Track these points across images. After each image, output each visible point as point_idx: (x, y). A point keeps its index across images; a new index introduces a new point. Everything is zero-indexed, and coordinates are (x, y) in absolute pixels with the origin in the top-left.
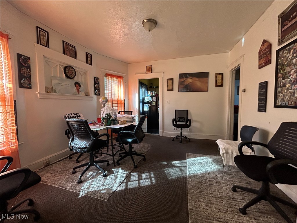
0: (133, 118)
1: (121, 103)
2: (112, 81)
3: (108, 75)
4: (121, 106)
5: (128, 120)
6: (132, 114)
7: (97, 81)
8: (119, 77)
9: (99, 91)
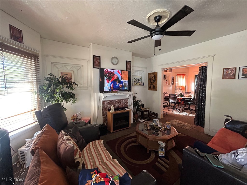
0: (191, 95)
1: (184, 88)
2: (180, 77)
3: (178, 75)
4: (183, 89)
5: (189, 96)
6: (190, 94)
7: (173, 78)
8: (183, 75)
9: (173, 83)
